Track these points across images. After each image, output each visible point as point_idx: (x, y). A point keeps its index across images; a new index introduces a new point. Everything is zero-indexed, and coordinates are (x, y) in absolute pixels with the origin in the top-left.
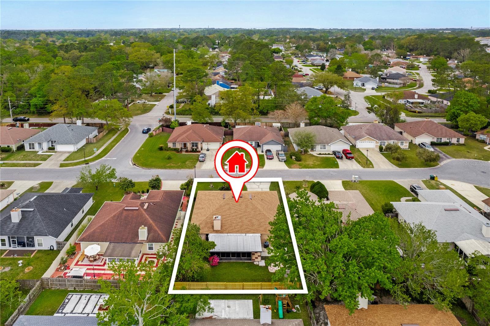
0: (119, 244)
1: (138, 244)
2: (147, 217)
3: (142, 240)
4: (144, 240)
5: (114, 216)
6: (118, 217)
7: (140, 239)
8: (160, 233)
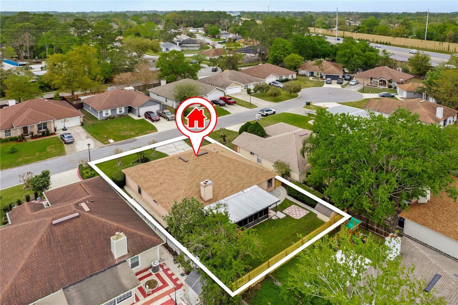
0: (84, 282)
1: (119, 266)
2: (104, 220)
3: (120, 258)
4: (124, 256)
5: (41, 243)
6: (49, 242)
7: (116, 257)
8: (142, 234)
